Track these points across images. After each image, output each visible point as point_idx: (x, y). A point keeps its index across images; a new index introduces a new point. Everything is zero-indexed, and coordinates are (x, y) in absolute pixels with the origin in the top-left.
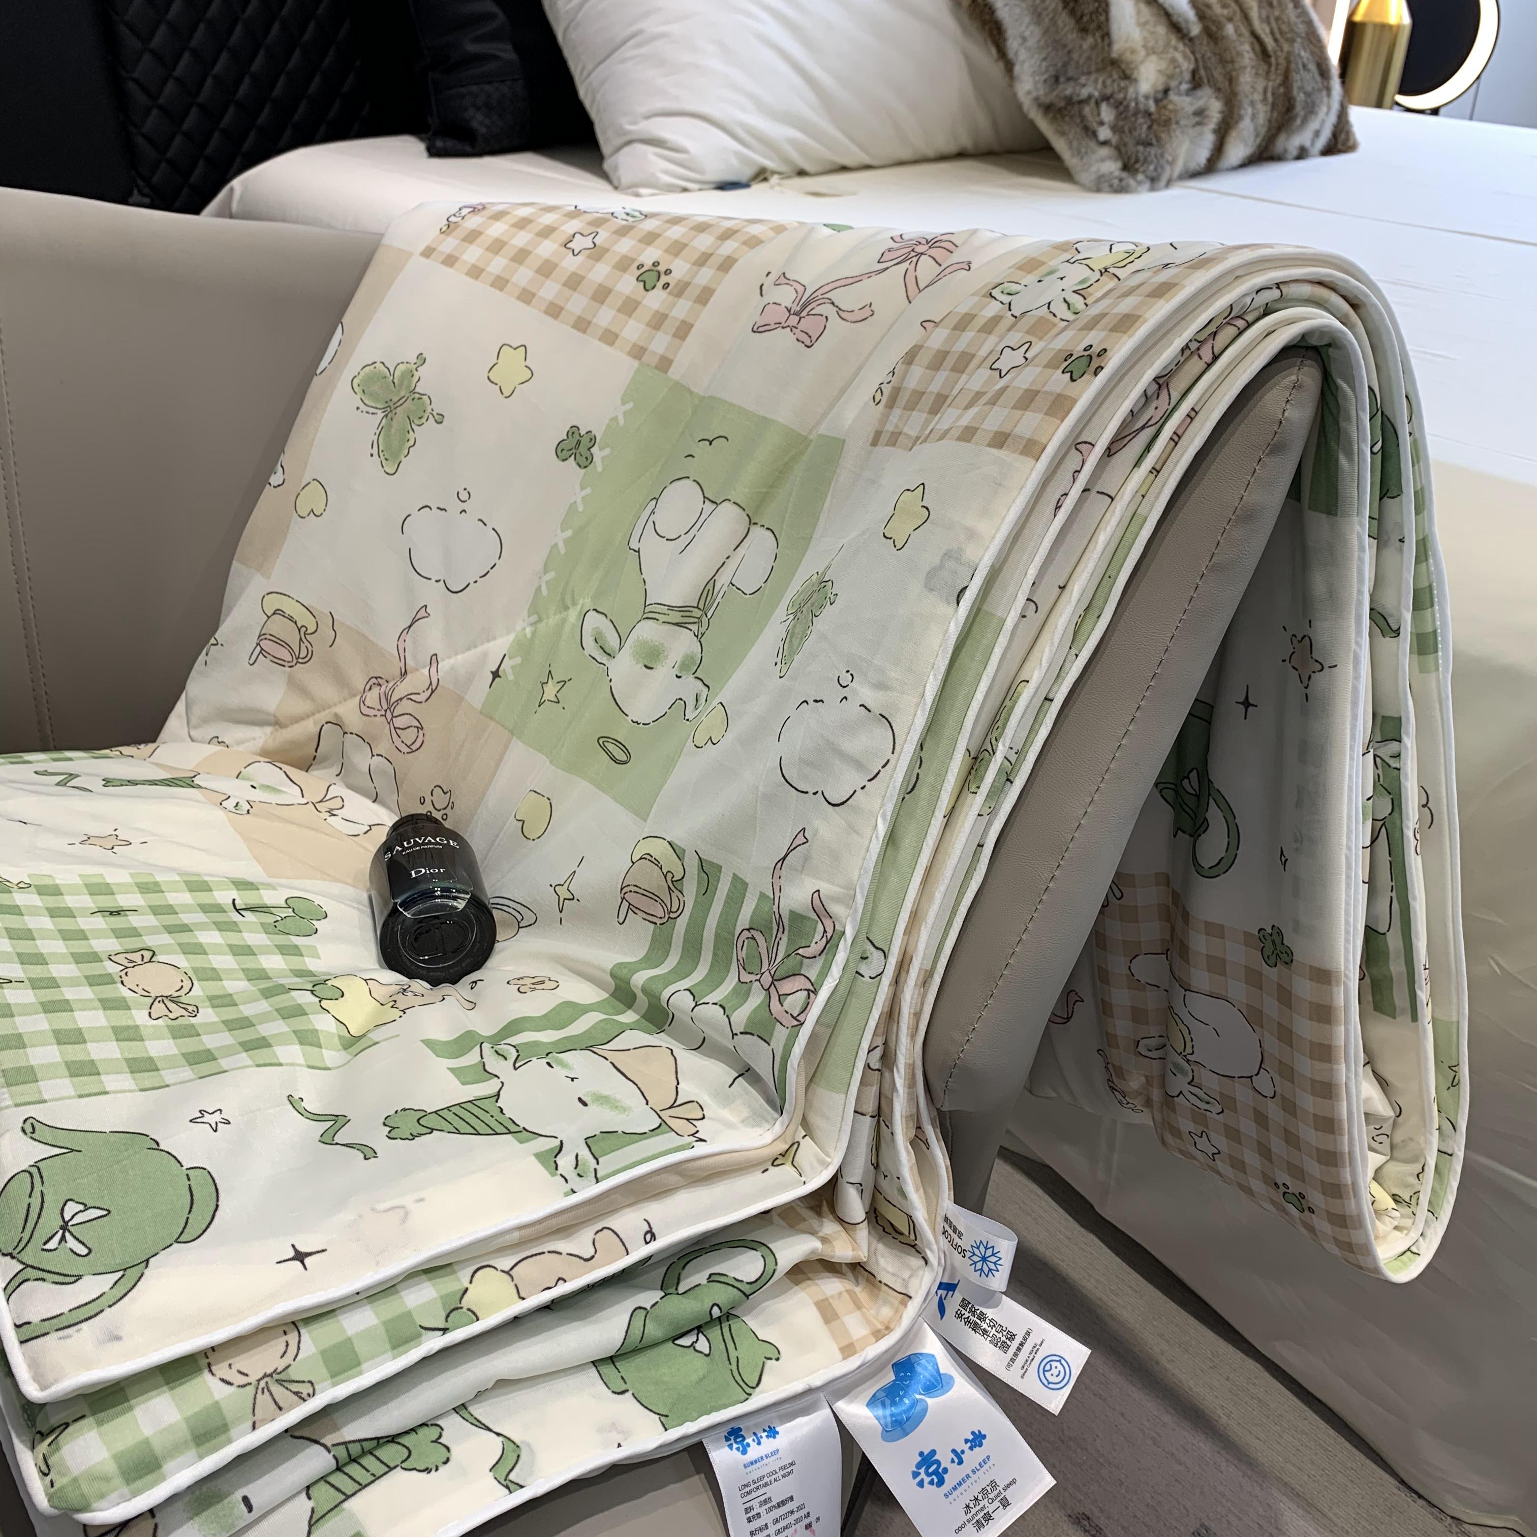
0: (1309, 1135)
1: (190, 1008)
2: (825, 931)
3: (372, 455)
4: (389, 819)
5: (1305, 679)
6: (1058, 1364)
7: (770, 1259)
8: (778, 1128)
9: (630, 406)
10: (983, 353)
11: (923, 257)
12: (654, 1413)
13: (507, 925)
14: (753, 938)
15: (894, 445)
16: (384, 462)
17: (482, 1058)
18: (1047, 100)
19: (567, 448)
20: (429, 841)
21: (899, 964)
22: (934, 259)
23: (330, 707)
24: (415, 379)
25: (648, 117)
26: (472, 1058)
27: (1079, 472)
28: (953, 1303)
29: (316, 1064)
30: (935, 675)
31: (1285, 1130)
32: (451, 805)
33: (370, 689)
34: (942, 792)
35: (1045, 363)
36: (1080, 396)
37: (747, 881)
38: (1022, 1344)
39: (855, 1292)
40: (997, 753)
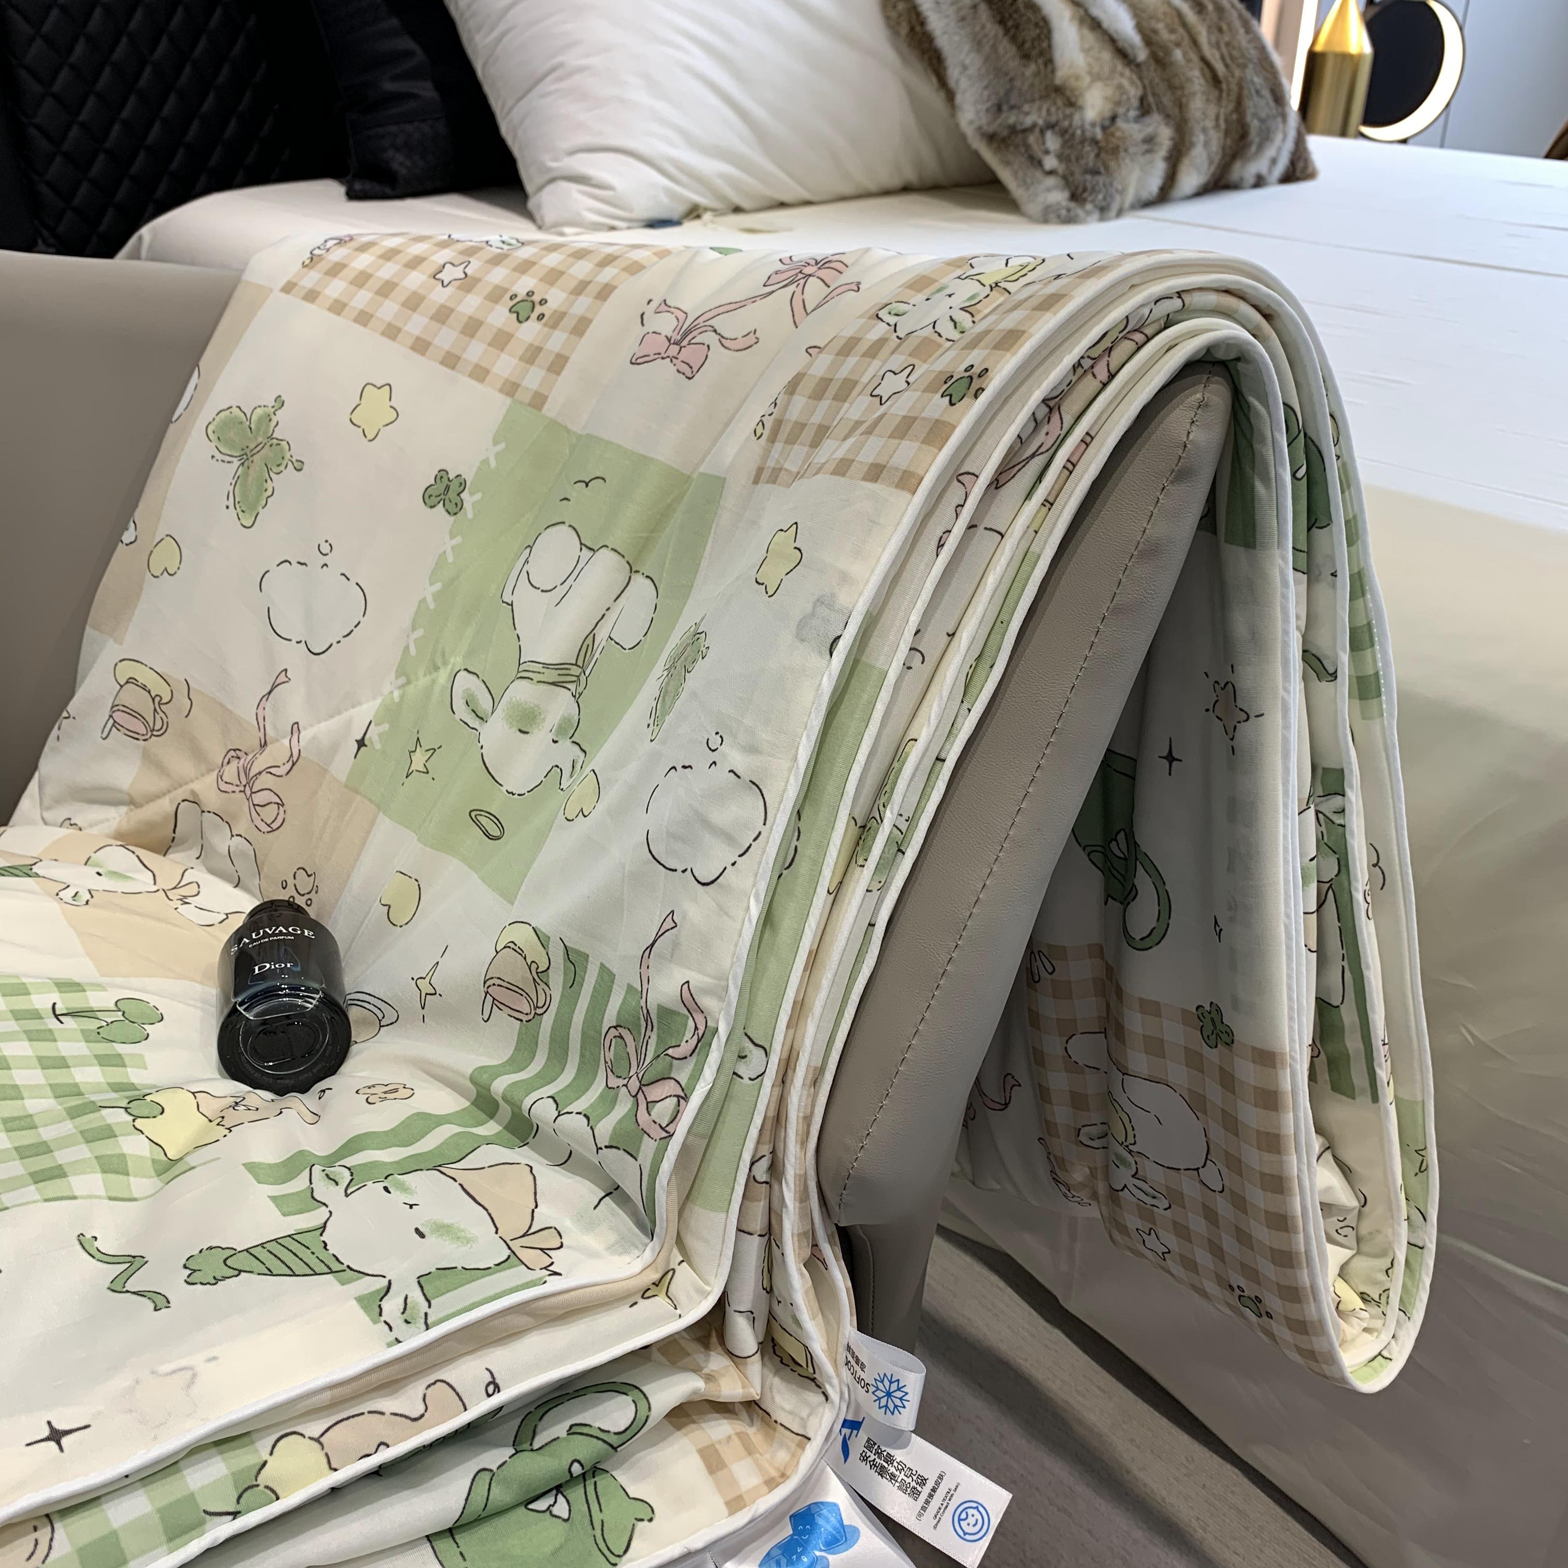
0: (1262, 1233)
2: (696, 1028)
3: (227, 507)
4: (247, 903)
5: (1231, 730)
6: (975, 1512)
7: (642, 1404)
8: (648, 1255)
9: (502, 446)
10: (865, 379)
11: (811, 279)
13: (364, 1022)
14: (621, 1037)
15: (774, 482)
16: (241, 514)
17: (311, 1183)
18: (991, 129)
19: (434, 494)
20: (281, 931)
21: (783, 1064)
22: (823, 280)
23: (186, 783)
24: (273, 423)
25: (572, 153)
26: (299, 1184)
27: (962, 506)
28: (858, 1444)
29: (120, 1195)
30: (808, 736)
31: (1236, 1227)
32: (315, 889)
33: (228, 763)
34: (824, 867)
35: (923, 387)
36: (959, 422)
37: (614, 971)
38: (934, 1490)
39: (748, 1435)
40: (885, 821)
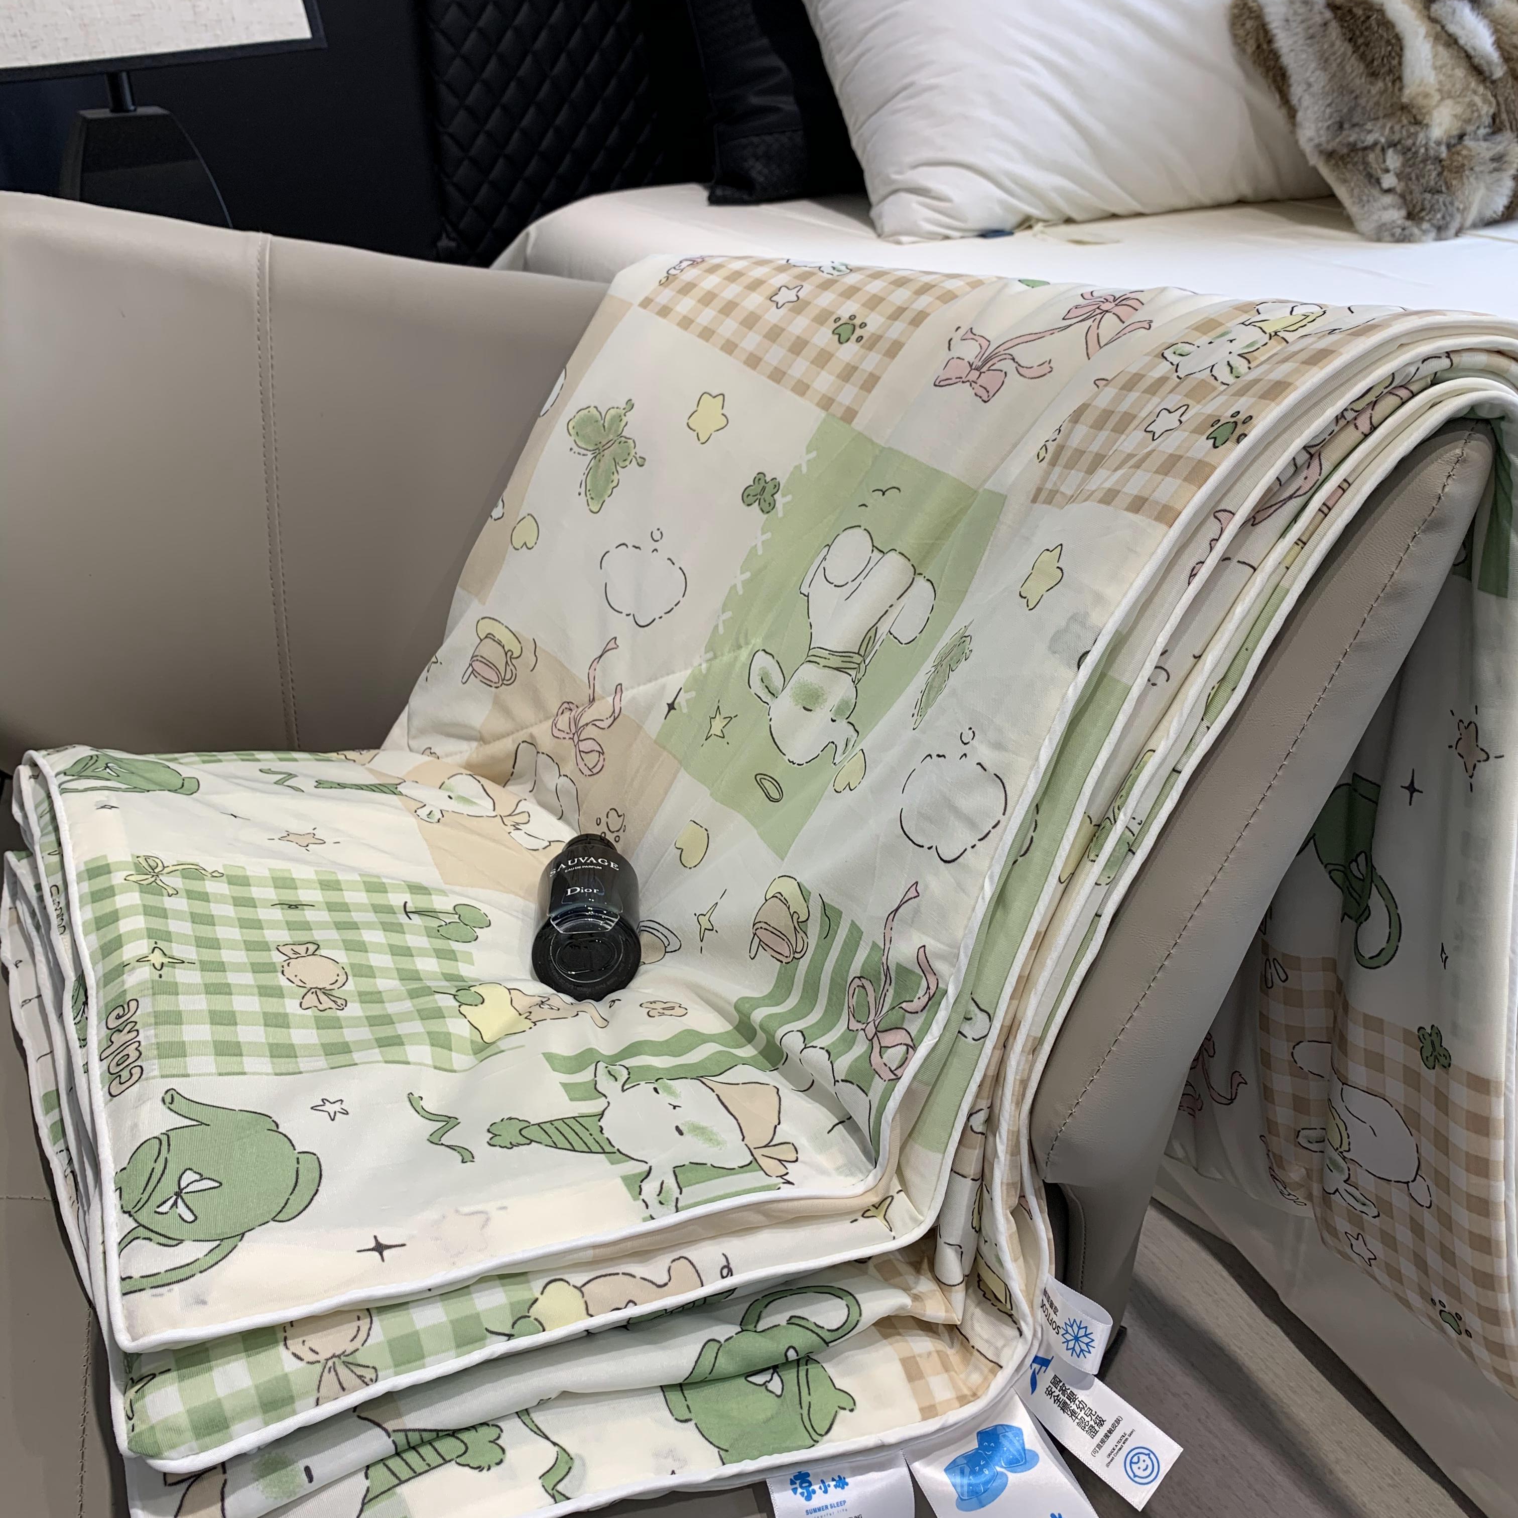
0: (1465, 1253)
1: (340, 1002)
2: (928, 988)
4: (567, 835)
5: (1470, 768)
6: (1146, 1458)
7: (854, 1309)
8: (871, 1180)
9: (814, 454)
10: (1143, 414)
11: (1107, 314)
12: (714, 1445)
13: (653, 947)
14: (863, 987)
15: (1050, 503)
16: (590, 500)
17: (595, 1077)
18: (1330, 147)
20: (592, 861)
21: (1006, 1029)
22: (1118, 317)
23: (527, 727)
24: (623, 423)
25: (914, 167)
26: (586, 1075)
27: (1217, 540)
28: (1045, 1380)
29: (443, 1066)
30: (1050, 739)
31: (1441, 1243)
32: (623, 828)
33: (561, 713)
34: (1056, 859)
35: (1192, 428)
36: (1219, 464)
37: (863, 929)
38: (1110, 1431)
39: (947, 1355)
40: (1118, 822)
